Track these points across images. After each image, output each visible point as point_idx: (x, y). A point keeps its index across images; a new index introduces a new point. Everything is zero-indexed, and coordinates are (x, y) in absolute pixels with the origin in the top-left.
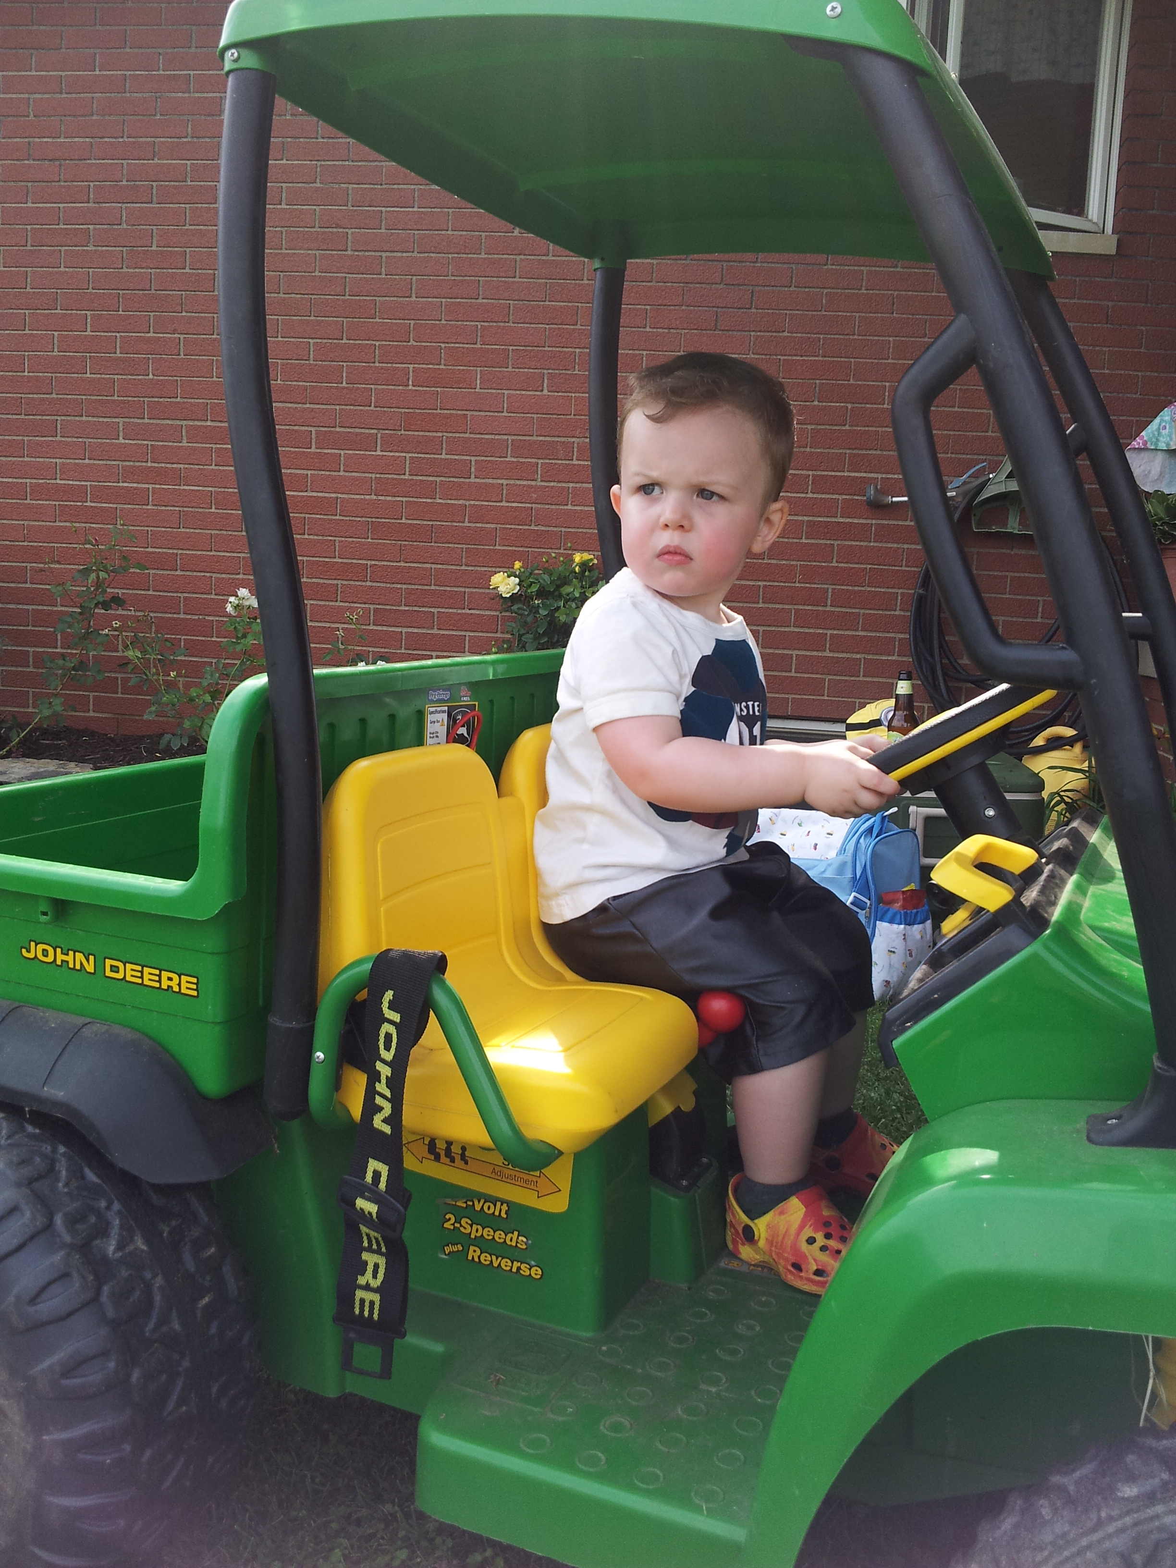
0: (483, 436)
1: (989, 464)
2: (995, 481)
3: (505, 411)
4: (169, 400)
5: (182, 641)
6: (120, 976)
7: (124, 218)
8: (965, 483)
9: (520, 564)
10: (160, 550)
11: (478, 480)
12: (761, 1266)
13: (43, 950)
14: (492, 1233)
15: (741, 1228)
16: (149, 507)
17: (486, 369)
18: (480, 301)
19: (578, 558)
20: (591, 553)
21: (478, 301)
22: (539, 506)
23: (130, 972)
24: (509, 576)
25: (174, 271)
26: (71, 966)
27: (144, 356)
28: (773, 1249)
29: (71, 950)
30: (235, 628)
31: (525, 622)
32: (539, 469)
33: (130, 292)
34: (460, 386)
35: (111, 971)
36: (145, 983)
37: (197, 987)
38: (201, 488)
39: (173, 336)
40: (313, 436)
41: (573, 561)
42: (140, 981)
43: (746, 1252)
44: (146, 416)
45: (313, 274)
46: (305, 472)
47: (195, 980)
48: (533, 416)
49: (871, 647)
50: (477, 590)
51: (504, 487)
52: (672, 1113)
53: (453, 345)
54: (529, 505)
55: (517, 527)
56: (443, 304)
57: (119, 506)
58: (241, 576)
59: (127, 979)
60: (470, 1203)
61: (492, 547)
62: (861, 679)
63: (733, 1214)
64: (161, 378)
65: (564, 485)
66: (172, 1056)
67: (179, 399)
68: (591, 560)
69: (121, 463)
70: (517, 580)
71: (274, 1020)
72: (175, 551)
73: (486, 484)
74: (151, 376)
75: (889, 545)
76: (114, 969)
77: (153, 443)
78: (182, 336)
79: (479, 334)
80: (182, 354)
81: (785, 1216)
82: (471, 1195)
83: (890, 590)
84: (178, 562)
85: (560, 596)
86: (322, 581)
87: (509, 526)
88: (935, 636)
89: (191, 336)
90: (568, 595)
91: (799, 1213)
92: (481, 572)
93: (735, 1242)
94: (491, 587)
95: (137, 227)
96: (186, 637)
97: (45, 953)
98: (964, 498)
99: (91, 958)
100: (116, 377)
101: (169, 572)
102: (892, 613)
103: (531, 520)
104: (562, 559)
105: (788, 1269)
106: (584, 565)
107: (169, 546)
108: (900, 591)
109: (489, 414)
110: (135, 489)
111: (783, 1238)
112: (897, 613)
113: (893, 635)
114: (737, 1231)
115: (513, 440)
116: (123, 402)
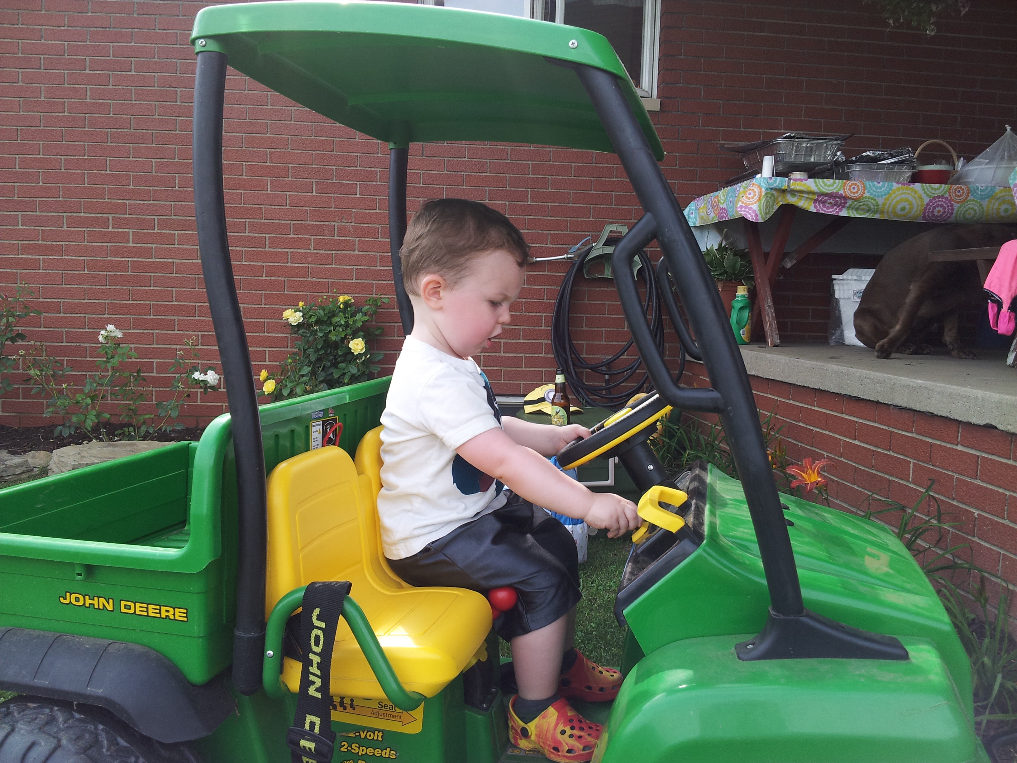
0: (273, 221)
1: (592, 237)
2: (595, 248)
3: (288, 205)
4: (54, 199)
5: (65, 361)
6: (132, 611)
7: (20, 79)
8: (579, 249)
9: (303, 303)
10: (48, 300)
11: (271, 250)
12: (532, 751)
13: (76, 598)
14: (373, 751)
15: (520, 730)
16: (40, 271)
17: (274, 178)
18: (268, 135)
19: (341, 299)
20: (349, 295)
21: (267, 135)
22: (313, 266)
23: (139, 608)
24: (295, 312)
25: (56, 114)
26: (96, 606)
27: (36, 170)
28: (541, 740)
29: (96, 597)
30: (106, 352)
31: (308, 341)
32: (312, 242)
33: (25, 128)
34: (257, 189)
35: (125, 608)
36: (149, 615)
37: (187, 615)
38: (77, 258)
39: (56, 157)
40: (156, 221)
41: (338, 301)
42: (146, 614)
43: (523, 743)
44: (38, 210)
45: (154, 117)
46: (151, 245)
47: (185, 611)
48: (306, 208)
49: (528, 349)
50: (273, 320)
51: (289, 254)
52: (476, 664)
53: (250, 163)
54: (306, 265)
55: (299, 279)
56: (244, 137)
57: (19, 271)
58: (106, 316)
59: (137, 613)
60: (357, 734)
61: (282, 293)
62: (523, 369)
63: (513, 720)
64: (48, 185)
65: (329, 252)
66: (170, 660)
67: (61, 199)
68: (350, 300)
69: (19, 242)
70: (301, 314)
71: (239, 633)
72: (59, 300)
73: (277, 252)
74: (41, 184)
75: (536, 287)
76: (128, 607)
77: (43, 228)
78: (63, 157)
79: (268, 156)
80: (63, 168)
81: (547, 719)
82: (358, 729)
83: (537, 314)
84: (62, 308)
85: (331, 324)
86: (163, 317)
87: (294, 279)
88: (567, 342)
89: (70, 157)
90: (336, 323)
91: (554, 716)
92: (275, 309)
93: (515, 738)
94: (284, 319)
95: (30, 85)
96: (67, 358)
97: (77, 599)
98: (579, 258)
99: (111, 601)
100: (16, 184)
101: (55, 315)
102: (540, 328)
103: (308, 275)
104: (331, 300)
105: (550, 751)
106: (346, 304)
107: (55, 297)
108: (544, 315)
109: (277, 207)
110: (31, 259)
111: (547, 732)
112: (542, 328)
113: (541, 341)
114: (516, 731)
115: (294, 224)
116: (21, 201)
